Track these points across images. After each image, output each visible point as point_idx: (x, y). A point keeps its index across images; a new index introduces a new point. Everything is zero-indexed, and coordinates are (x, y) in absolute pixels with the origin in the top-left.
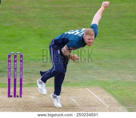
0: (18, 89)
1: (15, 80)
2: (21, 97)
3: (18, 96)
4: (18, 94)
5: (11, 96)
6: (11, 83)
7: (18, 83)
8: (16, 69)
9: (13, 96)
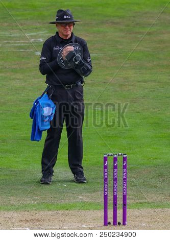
0: (120, 212)
1: (115, 198)
2: (124, 224)
3: (119, 224)
4: (120, 219)
5: (109, 223)
6: (108, 202)
7: (120, 202)
8: (116, 179)
9: (112, 224)
